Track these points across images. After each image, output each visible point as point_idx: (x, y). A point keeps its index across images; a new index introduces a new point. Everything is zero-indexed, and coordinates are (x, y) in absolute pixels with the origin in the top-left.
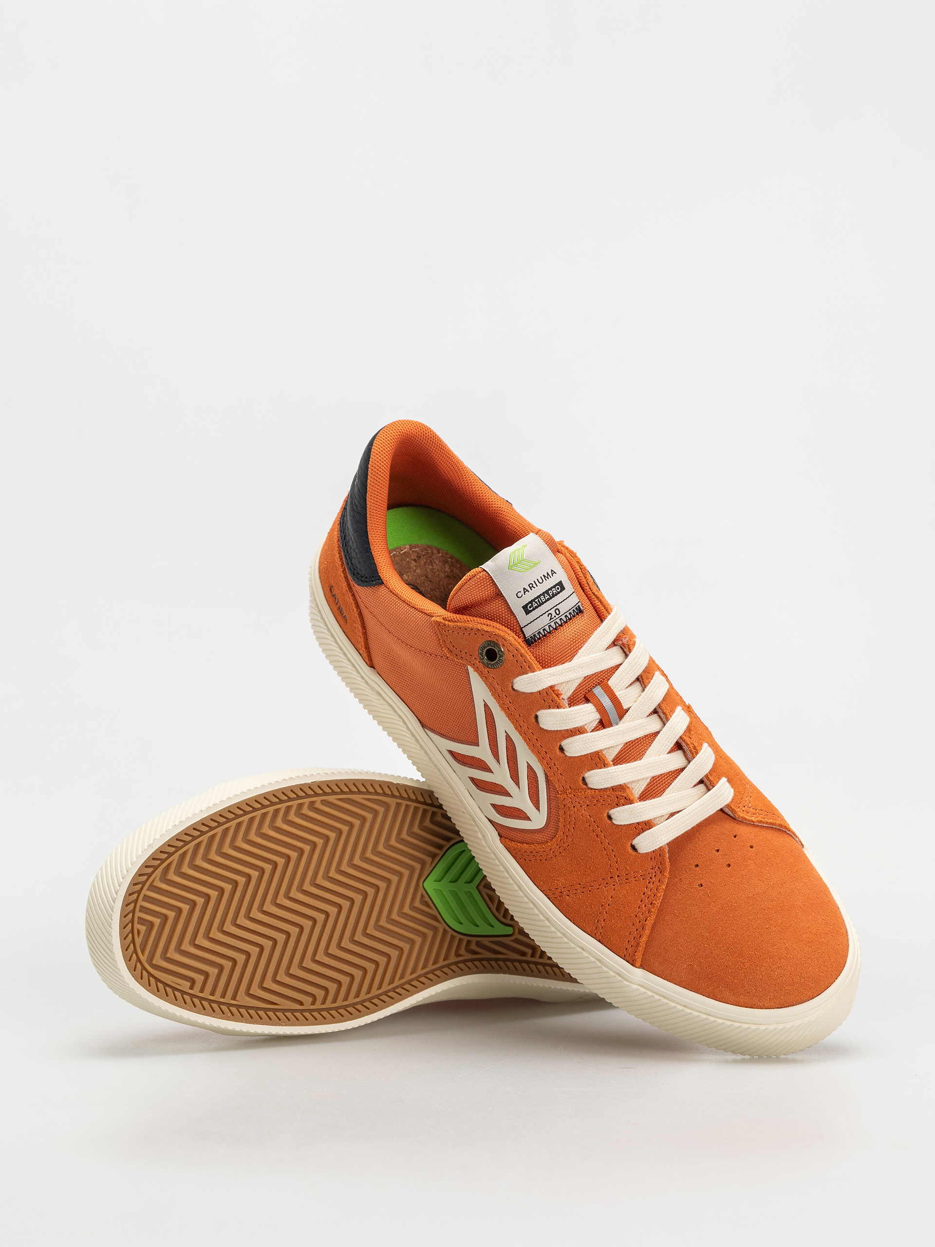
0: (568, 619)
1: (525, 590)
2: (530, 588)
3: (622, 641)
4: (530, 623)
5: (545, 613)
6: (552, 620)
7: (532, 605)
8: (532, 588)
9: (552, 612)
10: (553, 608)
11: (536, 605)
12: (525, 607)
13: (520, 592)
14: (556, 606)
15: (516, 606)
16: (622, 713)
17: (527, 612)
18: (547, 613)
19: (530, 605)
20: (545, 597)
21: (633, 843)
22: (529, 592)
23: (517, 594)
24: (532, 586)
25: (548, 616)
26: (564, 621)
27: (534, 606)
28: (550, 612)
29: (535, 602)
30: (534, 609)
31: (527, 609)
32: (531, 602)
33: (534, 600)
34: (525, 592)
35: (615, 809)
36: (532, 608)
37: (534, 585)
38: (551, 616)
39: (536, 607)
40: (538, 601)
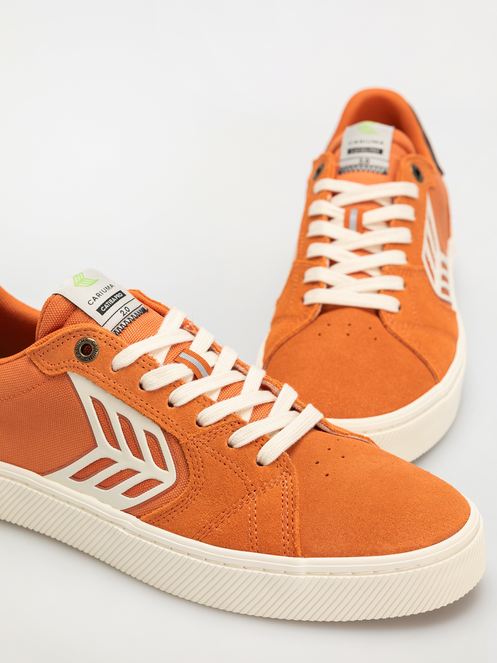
0: (137, 315)
1: (94, 299)
2: (98, 296)
3: (188, 324)
4: (108, 321)
5: (117, 311)
6: (125, 316)
7: (105, 307)
8: (100, 296)
9: (123, 309)
10: (123, 306)
11: (108, 306)
12: (99, 310)
13: (91, 300)
14: (124, 305)
15: (92, 311)
16: (209, 370)
17: (102, 313)
18: (119, 311)
19: (103, 307)
20: (112, 300)
21: (258, 460)
22: (98, 299)
23: (88, 302)
24: (99, 295)
25: (121, 313)
26: (135, 317)
27: (106, 308)
28: (121, 310)
29: (106, 304)
30: (107, 310)
31: (101, 311)
32: (103, 305)
33: (105, 303)
34: (95, 300)
35: (233, 435)
36: (105, 310)
37: (100, 294)
38: (123, 313)
39: (109, 308)
40: (108, 303)
